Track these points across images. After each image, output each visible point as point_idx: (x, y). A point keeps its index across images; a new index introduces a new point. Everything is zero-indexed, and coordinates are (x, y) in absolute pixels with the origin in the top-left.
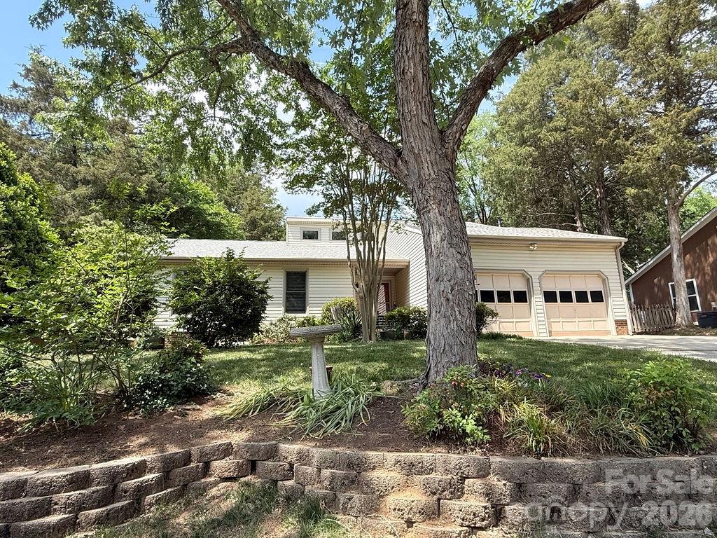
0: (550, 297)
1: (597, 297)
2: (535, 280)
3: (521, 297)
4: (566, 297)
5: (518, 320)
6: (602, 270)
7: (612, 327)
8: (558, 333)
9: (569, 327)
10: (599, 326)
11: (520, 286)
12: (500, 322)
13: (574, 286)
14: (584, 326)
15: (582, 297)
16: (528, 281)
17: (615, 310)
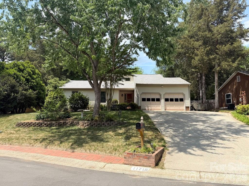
0: (167, 100)
1: (182, 100)
2: (162, 96)
3: (158, 100)
4: (172, 100)
5: (156, 106)
6: (183, 93)
7: (185, 108)
8: (168, 110)
9: (171, 108)
10: (181, 108)
11: (158, 97)
12: (152, 106)
13: (174, 97)
14: (176, 108)
15: (177, 100)
16: (160, 95)
17: (186, 104)
